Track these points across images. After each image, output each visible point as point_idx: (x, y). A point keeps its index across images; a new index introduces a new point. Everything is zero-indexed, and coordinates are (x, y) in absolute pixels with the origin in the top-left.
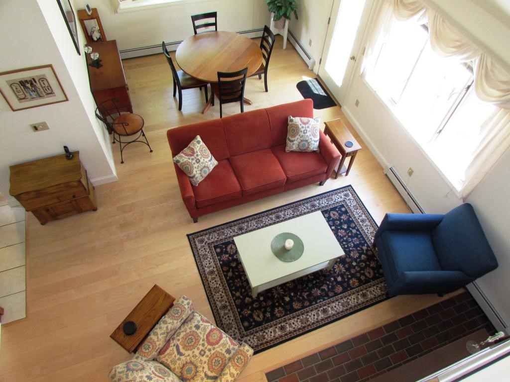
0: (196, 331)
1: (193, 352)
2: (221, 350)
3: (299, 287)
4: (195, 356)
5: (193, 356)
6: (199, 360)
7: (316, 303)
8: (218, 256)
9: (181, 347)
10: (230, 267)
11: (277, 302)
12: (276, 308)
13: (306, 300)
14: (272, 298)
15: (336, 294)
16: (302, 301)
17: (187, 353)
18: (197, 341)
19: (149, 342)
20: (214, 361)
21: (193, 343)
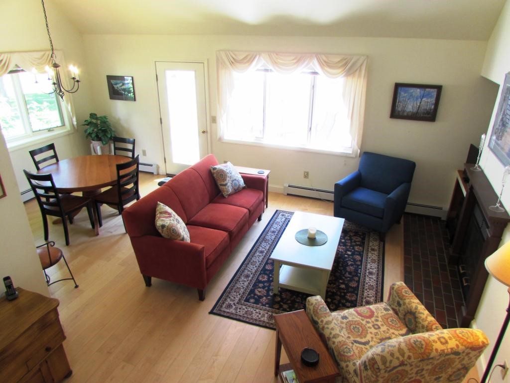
0: (348, 320)
1: (371, 333)
2: (382, 313)
3: (338, 274)
4: (376, 334)
5: (376, 335)
6: (382, 332)
7: (360, 274)
8: (258, 304)
9: (358, 339)
10: (278, 303)
11: (341, 293)
12: (346, 297)
13: (352, 277)
14: (334, 294)
15: (361, 261)
16: (351, 280)
17: (369, 337)
18: (360, 325)
19: (342, 345)
20: (391, 323)
21: (360, 328)
